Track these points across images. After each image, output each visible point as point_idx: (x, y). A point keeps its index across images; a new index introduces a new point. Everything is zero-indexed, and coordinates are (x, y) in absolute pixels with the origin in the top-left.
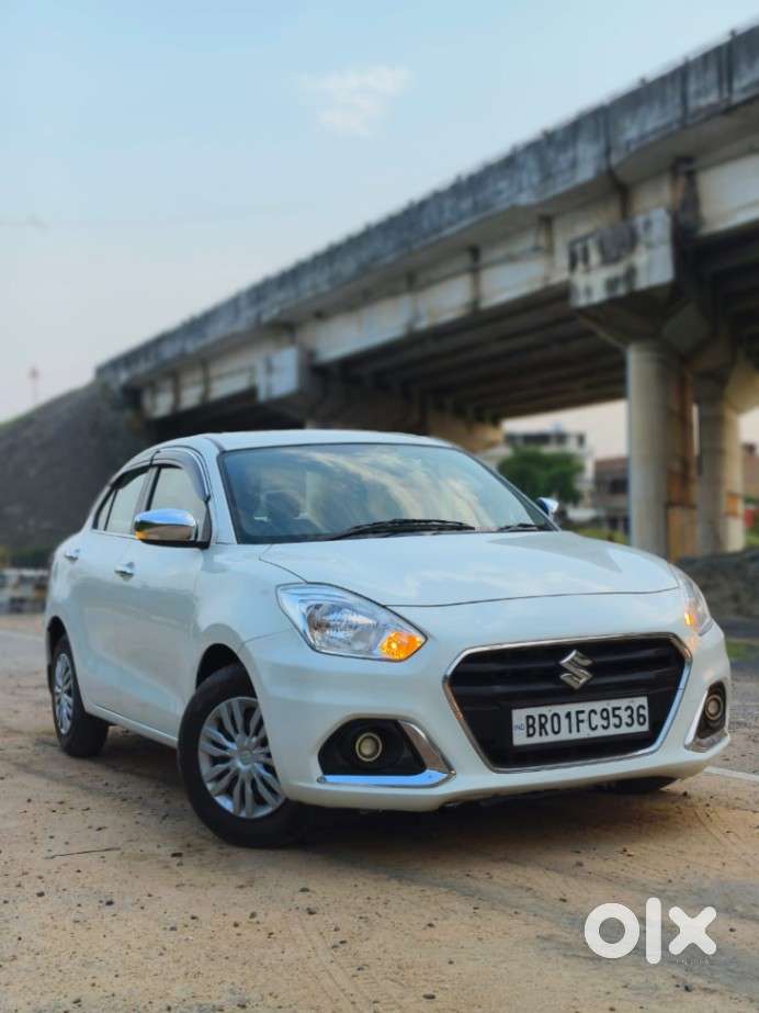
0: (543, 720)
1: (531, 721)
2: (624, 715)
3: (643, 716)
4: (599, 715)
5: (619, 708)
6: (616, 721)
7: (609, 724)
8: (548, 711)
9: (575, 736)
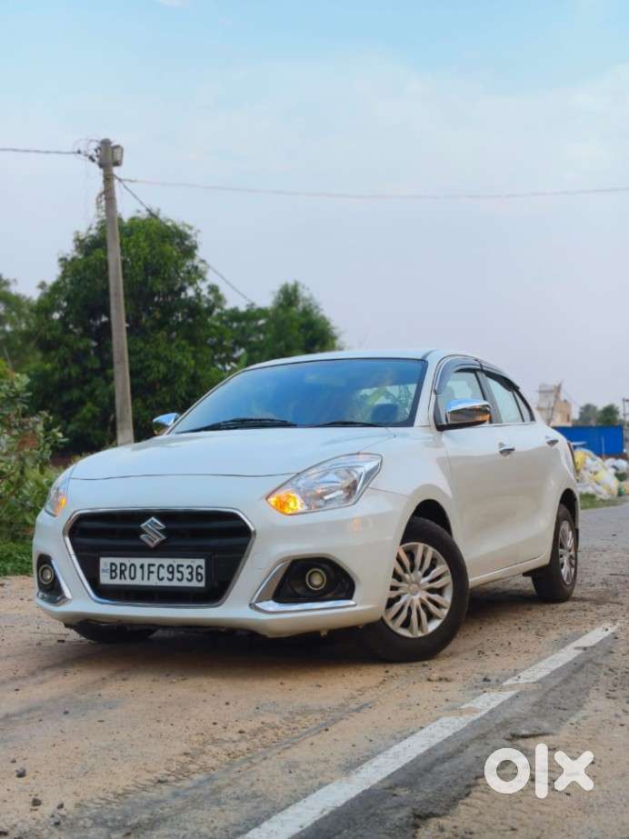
0: (123, 568)
1: (114, 568)
2: (186, 572)
3: (200, 574)
4: (166, 568)
5: (182, 566)
6: (179, 576)
7: (173, 577)
8: (127, 561)
9: (146, 583)
